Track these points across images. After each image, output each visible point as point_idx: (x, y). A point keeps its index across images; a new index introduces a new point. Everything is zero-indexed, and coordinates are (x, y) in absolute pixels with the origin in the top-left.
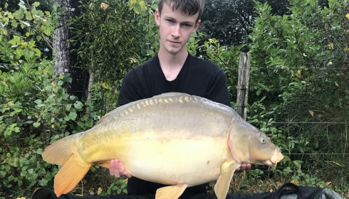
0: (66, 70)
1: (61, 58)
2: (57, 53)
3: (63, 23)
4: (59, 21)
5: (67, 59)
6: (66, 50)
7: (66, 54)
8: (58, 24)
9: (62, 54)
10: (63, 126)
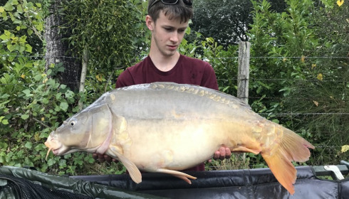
0: (57, 61)
1: (52, 48)
2: (48, 43)
3: (54, 11)
4: (50, 9)
5: (58, 49)
6: (57, 39)
7: (57, 44)
8: (48, 12)
9: (53, 44)
10: (53, 117)
